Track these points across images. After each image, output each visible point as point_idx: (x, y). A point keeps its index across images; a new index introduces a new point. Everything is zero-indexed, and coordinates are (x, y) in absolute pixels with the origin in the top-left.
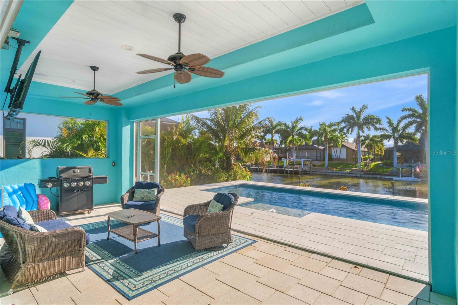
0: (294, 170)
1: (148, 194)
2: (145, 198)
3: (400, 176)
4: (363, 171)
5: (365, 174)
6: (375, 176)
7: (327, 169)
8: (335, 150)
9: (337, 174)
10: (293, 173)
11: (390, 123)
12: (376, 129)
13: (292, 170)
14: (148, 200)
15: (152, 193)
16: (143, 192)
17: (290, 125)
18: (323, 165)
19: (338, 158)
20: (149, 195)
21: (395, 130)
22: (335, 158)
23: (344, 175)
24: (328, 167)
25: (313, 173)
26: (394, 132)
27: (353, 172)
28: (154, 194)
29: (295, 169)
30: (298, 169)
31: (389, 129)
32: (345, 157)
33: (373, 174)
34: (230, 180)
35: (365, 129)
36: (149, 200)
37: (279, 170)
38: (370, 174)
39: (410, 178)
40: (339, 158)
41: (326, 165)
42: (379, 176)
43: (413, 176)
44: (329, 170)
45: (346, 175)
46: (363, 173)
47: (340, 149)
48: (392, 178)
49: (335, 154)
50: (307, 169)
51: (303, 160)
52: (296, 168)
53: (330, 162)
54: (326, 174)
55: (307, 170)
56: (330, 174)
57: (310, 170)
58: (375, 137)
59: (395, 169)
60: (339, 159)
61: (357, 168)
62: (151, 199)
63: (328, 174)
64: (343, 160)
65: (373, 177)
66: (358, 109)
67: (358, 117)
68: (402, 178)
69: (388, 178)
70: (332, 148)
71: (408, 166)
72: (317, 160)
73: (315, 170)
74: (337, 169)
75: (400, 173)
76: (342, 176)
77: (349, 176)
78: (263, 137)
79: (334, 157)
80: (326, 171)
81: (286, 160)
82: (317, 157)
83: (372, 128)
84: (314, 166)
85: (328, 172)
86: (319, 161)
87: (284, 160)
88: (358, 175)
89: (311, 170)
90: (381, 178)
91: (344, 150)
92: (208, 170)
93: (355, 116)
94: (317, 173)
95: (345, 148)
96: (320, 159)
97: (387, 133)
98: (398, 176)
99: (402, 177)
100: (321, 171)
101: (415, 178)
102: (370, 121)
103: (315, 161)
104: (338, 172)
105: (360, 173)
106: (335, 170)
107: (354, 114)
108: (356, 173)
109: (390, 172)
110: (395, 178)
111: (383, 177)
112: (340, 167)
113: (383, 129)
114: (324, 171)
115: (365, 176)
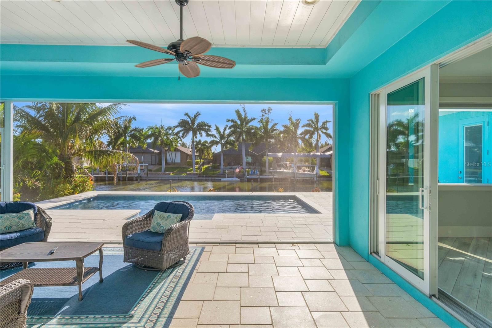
0: (128, 177)
1: (17, 220)
2: (13, 226)
3: (226, 177)
4: (197, 174)
5: (199, 177)
6: (207, 178)
7: (163, 174)
8: (170, 154)
9: (174, 179)
11: (217, 129)
12: (208, 135)
13: (126, 176)
14: (19, 229)
15: (26, 217)
16: (7, 219)
17: (122, 125)
18: (160, 170)
19: (173, 162)
20: (21, 221)
21: (222, 137)
22: (171, 162)
23: (180, 178)
24: (165, 172)
25: (150, 178)
26: (221, 139)
27: (189, 176)
28: (31, 218)
29: (128, 175)
30: (131, 175)
31: (218, 136)
32: (179, 161)
33: (206, 177)
34: (78, 192)
35: (198, 135)
36: (22, 229)
37: (108, 177)
38: (203, 177)
39: (232, 178)
41: (163, 170)
42: (210, 178)
43: (235, 177)
44: (166, 174)
45: (182, 178)
46: (197, 176)
47: (175, 154)
48: (220, 179)
49: (170, 159)
50: (142, 174)
51: (140, 164)
52: (130, 174)
53: (167, 166)
54: (163, 178)
55: (142, 176)
56: (167, 178)
57: (146, 176)
58: (206, 142)
59: (222, 171)
61: (192, 172)
62: (26, 227)
64: (178, 164)
65: (205, 180)
66: (192, 116)
67: (193, 123)
69: (218, 179)
70: (167, 152)
71: (230, 168)
72: (152, 165)
73: (152, 176)
74: (173, 173)
75: (226, 175)
76: (178, 180)
77: (185, 179)
79: (169, 161)
80: (163, 176)
82: (151, 161)
83: (204, 134)
84: (151, 171)
85: (166, 176)
86: (154, 166)
88: (193, 178)
90: (212, 180)
91: (179, 154)
92: (37, 180)
93: (190, 122)
94: (153, 178)
95: (180, 152)
96: (155, 163)
97: (216, 139)
98: (225, 177)
99: (228, 177)
100: (158, 176)
102: (203, 127)
103: (150, 166)
104: (175, 176)
105: (194, 176)
106: (171, 174)
107: (189, 120)
108: (191, 176)
109: (219, 174)
110: (223, 179)
111: (213, 178)
112: (176, 171)
113: (213, 136)
114: (161, 176)
115: (200, 178)
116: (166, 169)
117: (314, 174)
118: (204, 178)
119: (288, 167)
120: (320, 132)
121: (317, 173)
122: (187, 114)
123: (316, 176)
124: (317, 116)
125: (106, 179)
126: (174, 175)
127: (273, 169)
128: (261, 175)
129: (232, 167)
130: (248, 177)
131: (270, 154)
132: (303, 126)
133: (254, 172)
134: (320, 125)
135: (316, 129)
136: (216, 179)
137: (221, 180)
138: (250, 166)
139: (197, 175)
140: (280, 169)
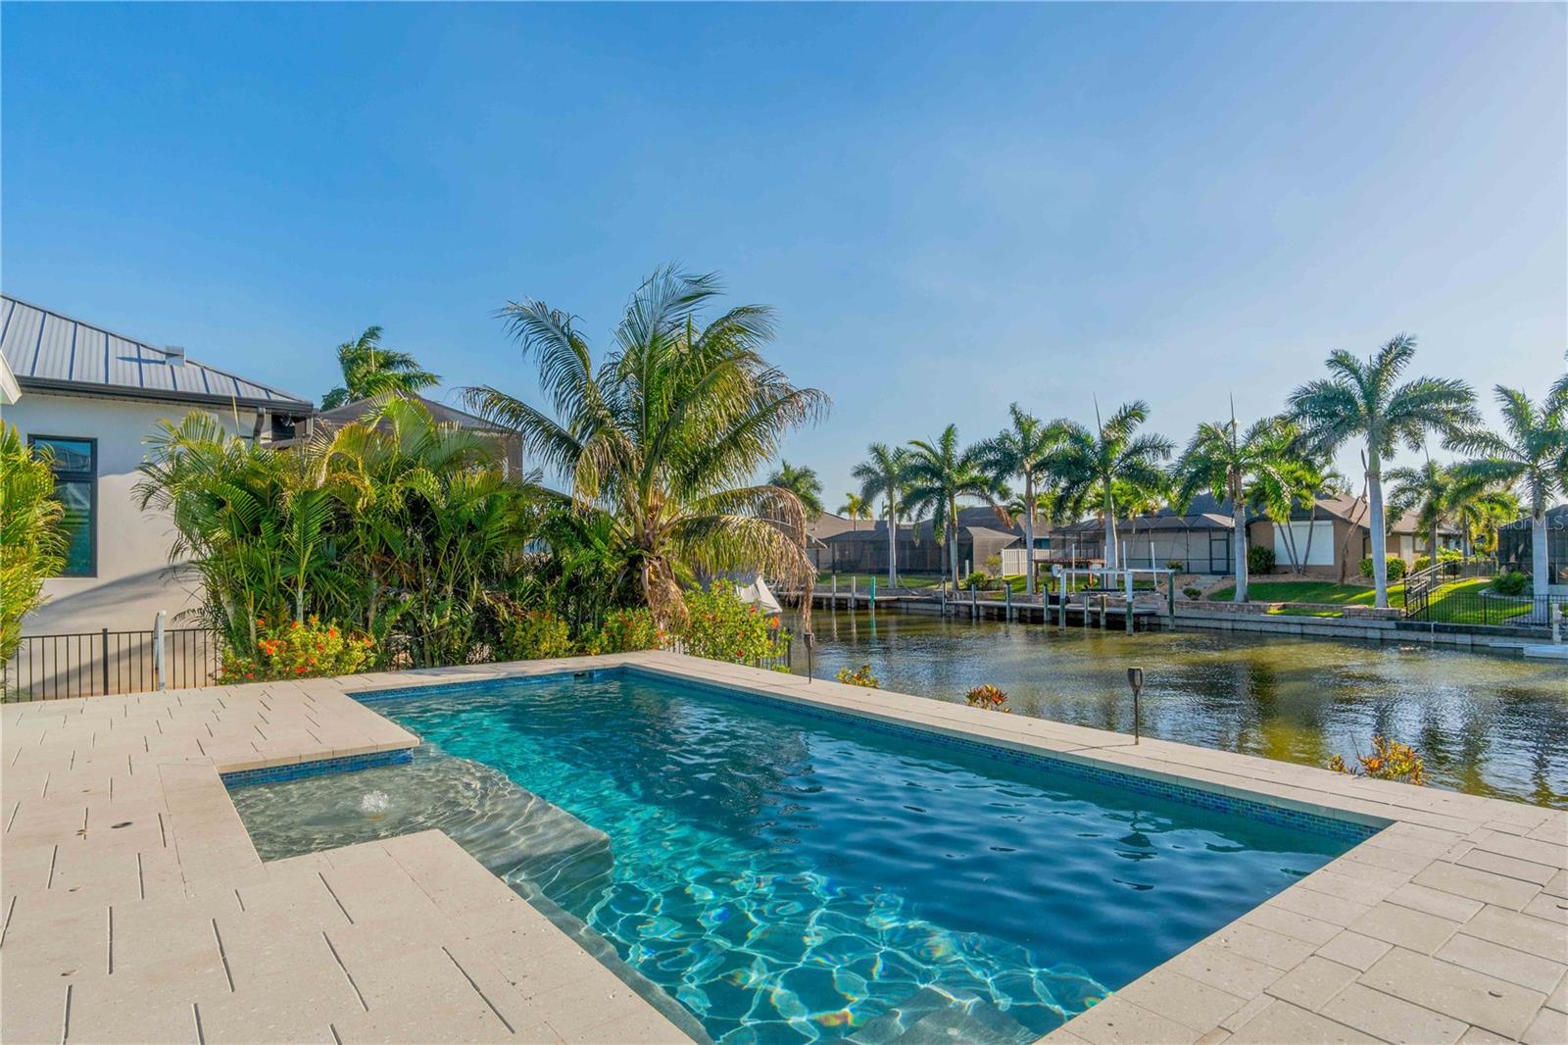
0: (1107, 613)
3: (1556, 638)
5: (1400, 627)
6: (1445, 638)
7: (1240, 608)
9: (1281, 628)
10: (1103, 622)
11: (1517, 410)
12: (1455, 439)
13: (1099, 609)
17: (1096, 436)
18: (1229, 594)
21: (1539, 441)
22: (1289, 563)
23: (1311, 630)
24: (1246, 600)
25: (1179, 622)
26: (1536, 453)
27: (1350, 622)
29: (1107, 606)
30: (1115, 606)
31: (1510, 439)
32: (1332, 563)
33: (1438, 629)
35: (1401, 445)
37: (1047, 610)
38: (1425, 629)
40: (1305, 566)
41: (1239, 593)
42: (1466, 639)
44: (1249, 611)
45: (1321, 631)
46: (1392, 624)
47: (1308, 529)
48: (1517, 645)
49: (1288, 550)
50: (1153, 606)
51: (1131, 570)
52: (1111, 603)
53: (1257, 579)
54: (1238, 626)
55: (1159, 613)
56: (1251, 627)
57: (1166, 612)
59: (1541, 609)
60: (1305, 569)
61: (1370, 606)
63: (1242, 626)
64: (1320, 569)
65: (1435, 643)
67: (1372, 394)
68: (1560, 646)
69: (1504, 645)
70: (1274, 524)
72: (1213, 573)
73: (1194, 613)
74: (1280, 607)
75: (1556, 628)
77: (1335, 636)
78: (995, 485)
79: (1282, 558)
80: (1238, 616)
81: (1068, 571)
82: (1211, 559)
85: (1248, 618)
86: (1220, 577)
87: (1059, 572)
88: (1370, 634)
89: (1172, 611)
90: (1472, 645)
91: (1325, 532)
93: (1357, 392)
94: (1199, 624)
95: (1330, 522)
96: (1225, 569)
97: (1501, 455)
98: (1546, 637)
99: (1564, 640)
100: (1219, 615)
102: (1428, 407)
103: (1203, 577)
104: (1288, 618)
105: (1377, 624)
106: (1273, 610)
107: (1351, 383)
108: (1360, 624)
109: (1518, 619)
110: (1531, 648)
111: (1479, 640)
113: (1484, 439)
114: (1232, 616)
116: (1254, 592)
118: (1432, 637)
122: (1340, 361)
125: (1043, 617)
126: (1282, 614)
139: (1390, 619)
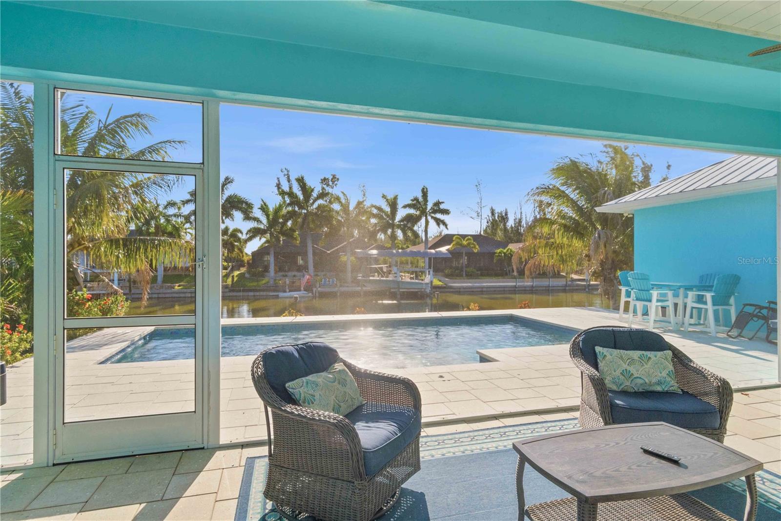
4: (227, 287)
6: (246, 294)
7: (162, 287)
9: (182, 295)
11: (264, 208)
12: (247, 217)
21: (272, 222)
24: (163, 284)
26: (271, 226)
31: (264, 220)
33: (244, 291)
41: (160, 279)
44: (166, 289)
46: (227, 290)
54: (160, 296)
56: (167, 296)
58: (239, 231)
59: (272, 282)
63: (163, 296)
65: (242, 296)
68: (291, 293)
69: (274, 294)
71: (283, 276)
74: (179, 286)
80: (161, 291)
83: (239, 216)
85: (165, 292)
89: (130, 290)
97: (260, 226)
98: (285, 292)
99: (290, 291)
101: (305, 292)
102: (238, 205)
104: (185, 290)
106: (176, 288)
109: (266, 285)
110: (281, 294)
111: (258, 294)
112: (185, 280)
113: (256, 219)
114: (158, 291)
115: (231, 294)
117: (427, 284)
118: (241, 294)
119: (385, 272)
120: (429, 218)
121: (432, 282)
123: (430, 285)
124: (425, 193)
126: (182, 289)
127: (363, 277)
128: (341, 286)
129: (286, 273)
130: (319, 289)
131: (358, 252)
132: (405, 207)
133: (329, 281)
134: (430, 206)
135: (424, 212)
136: (271, 294)
137: (279, 296)
138: (317, 272)
140: (374, 276)
